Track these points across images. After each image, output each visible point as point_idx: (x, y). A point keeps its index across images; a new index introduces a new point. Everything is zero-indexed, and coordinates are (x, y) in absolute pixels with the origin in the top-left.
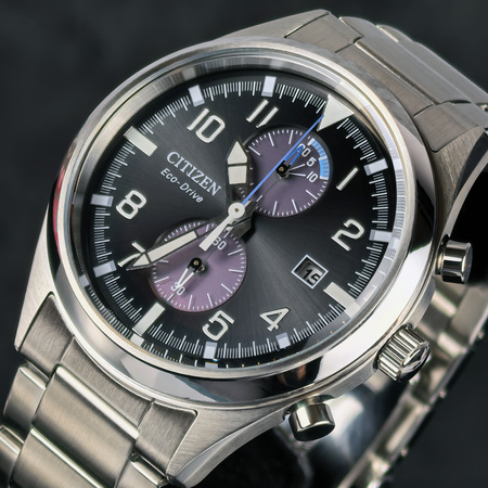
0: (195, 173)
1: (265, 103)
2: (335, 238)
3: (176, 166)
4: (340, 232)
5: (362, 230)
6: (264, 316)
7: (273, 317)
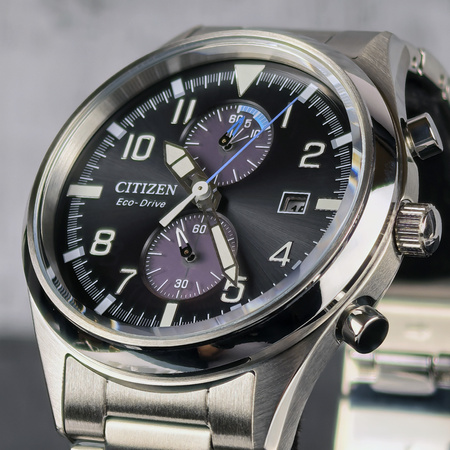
0: (148, 188)
1: (181, 102)
2: (302, 164)
3: (128, 191)
4: (304, 158)
5: (322, 146)
6: (272, 258)
7: (281, 255)
